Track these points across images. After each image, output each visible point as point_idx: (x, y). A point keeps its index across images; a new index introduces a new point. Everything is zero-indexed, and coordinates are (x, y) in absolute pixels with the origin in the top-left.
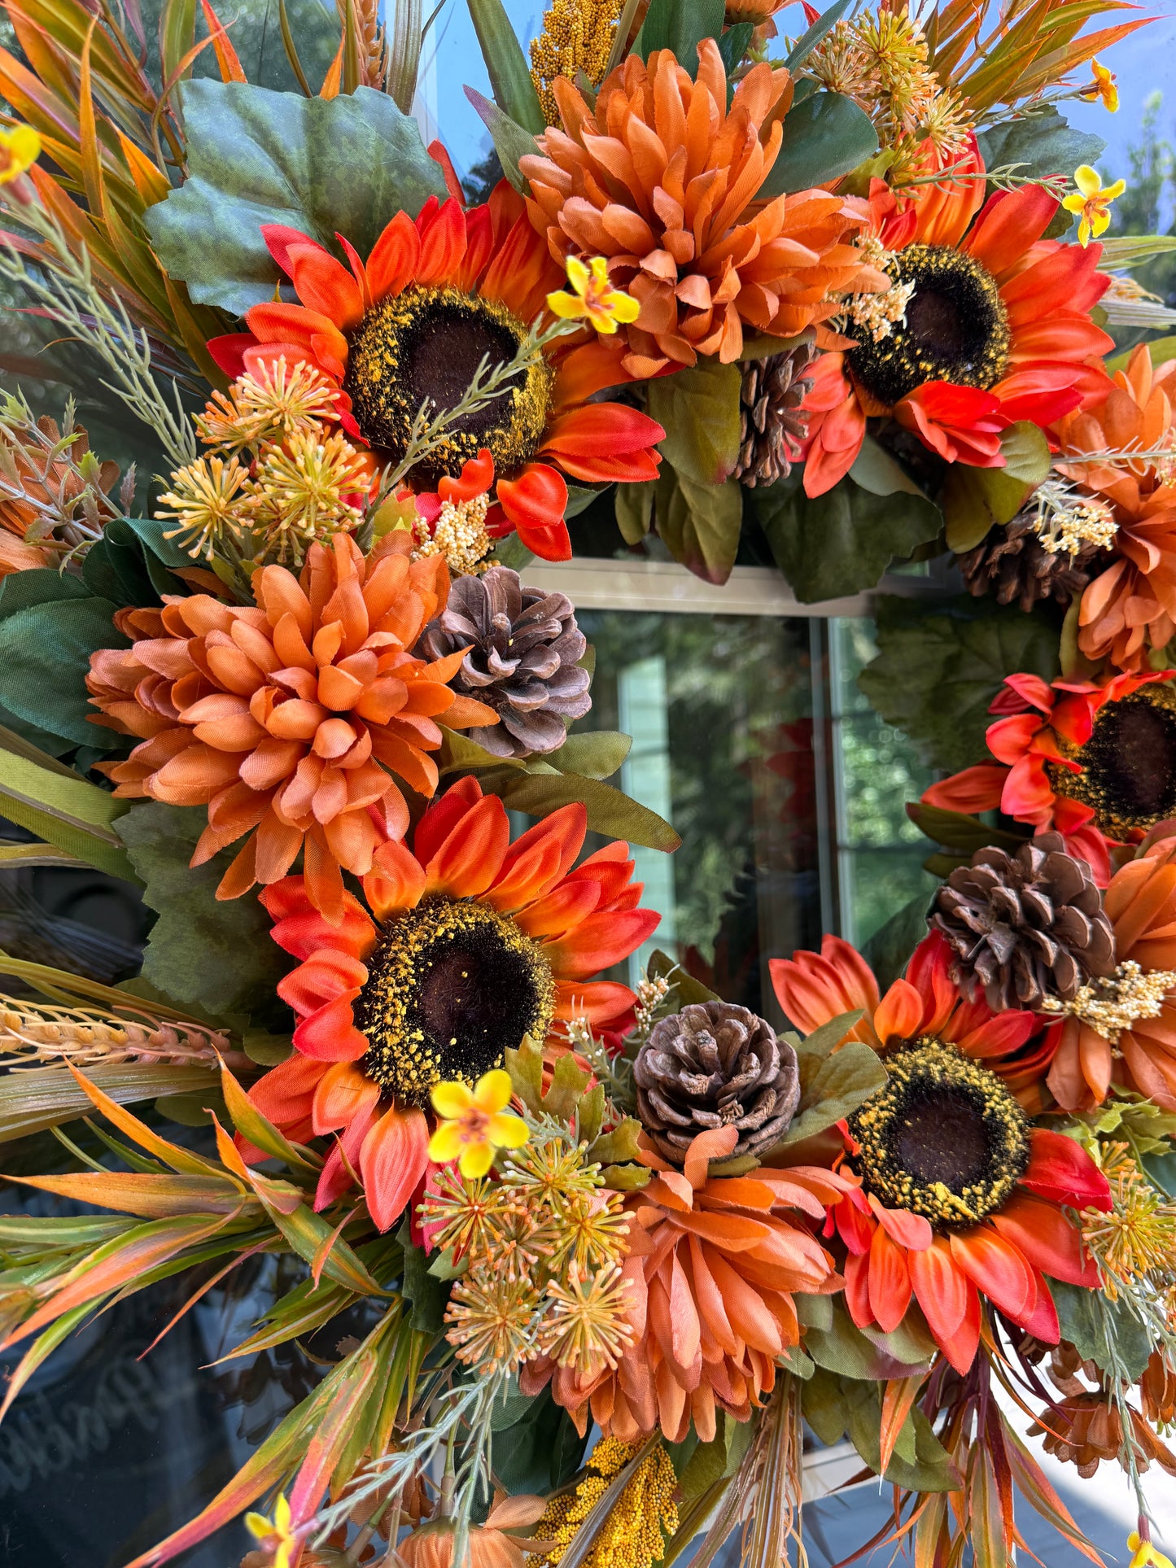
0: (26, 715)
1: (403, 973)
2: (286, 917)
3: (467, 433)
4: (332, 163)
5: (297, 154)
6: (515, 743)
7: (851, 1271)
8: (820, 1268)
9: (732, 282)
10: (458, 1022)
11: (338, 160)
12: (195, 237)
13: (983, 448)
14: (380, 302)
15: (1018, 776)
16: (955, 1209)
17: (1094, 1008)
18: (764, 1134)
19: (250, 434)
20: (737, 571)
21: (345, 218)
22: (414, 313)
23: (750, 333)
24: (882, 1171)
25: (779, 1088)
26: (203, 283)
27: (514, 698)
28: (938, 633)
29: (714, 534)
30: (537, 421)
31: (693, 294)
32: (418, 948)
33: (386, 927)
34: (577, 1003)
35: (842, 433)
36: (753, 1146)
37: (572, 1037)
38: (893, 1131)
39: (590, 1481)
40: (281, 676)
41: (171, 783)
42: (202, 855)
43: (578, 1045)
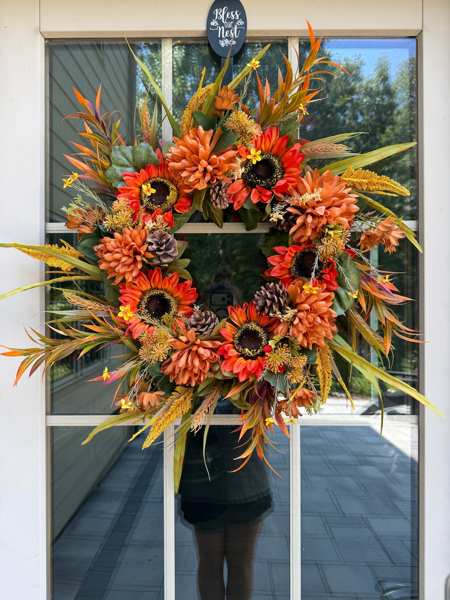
0: (88, 256)
1: (145, 300)
2: (122, 289)
5: (130, 157)
6: (161, 261)
7: (224, 362)
10: (157, 310)
11: (138, 157)
12: (113, 175)
15: (276, 268)
16: (249, 354)
17: (280, 316)
18: (205, 333)
19: (117, 210)
21: (140, 166)
24: (237, 346)
25: (209, 325)
26: (114, 183)
27: (157, 253)
29: (218, 217)
30: (173, 202)
32: (148, 296)
33: (143, 293)
34: (181, 310)
35: (242, 196)
36: (204, 335)
37: (179, 315)
38: (240, 338)
39: (175, 393)
40: (116, 250)
41: (103, 266)
42: (108, 278)
43: (180, 317)
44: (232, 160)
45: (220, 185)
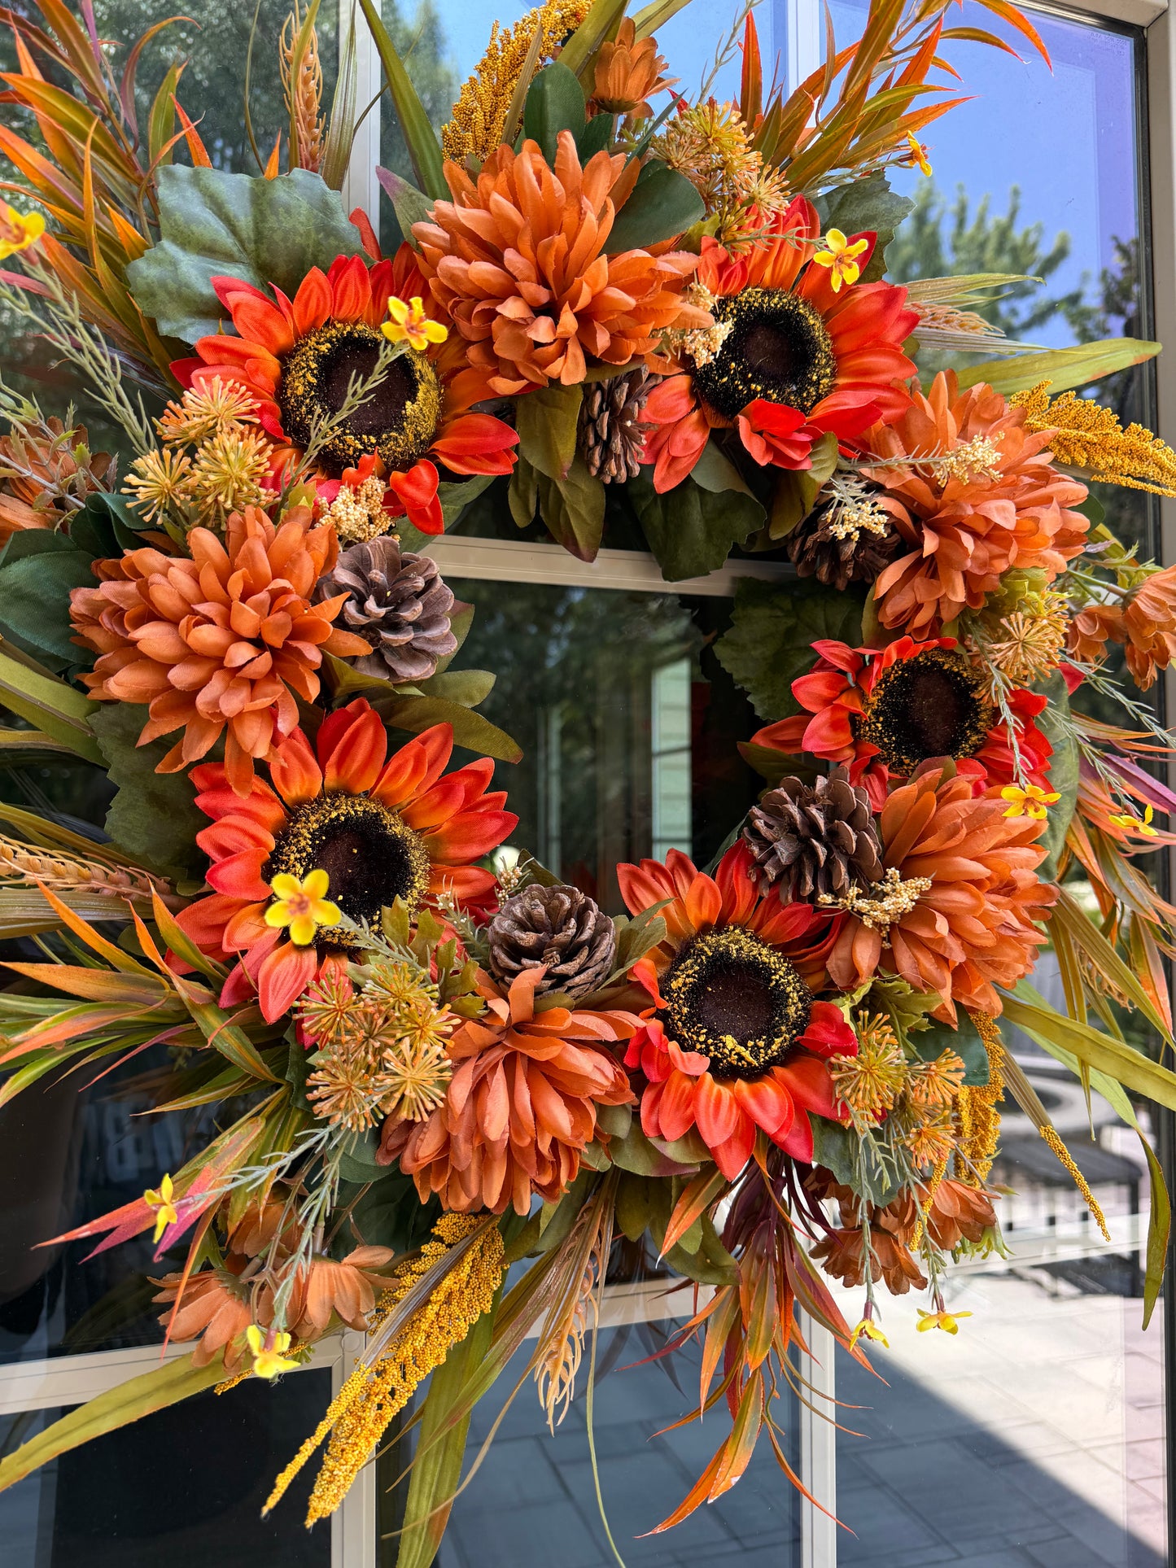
0: (26, 635)
1: (303, 843)
2: (208, 790)
3: (368, 434)
4: (271, 229)
5: (245, 221)
6: (391, 671)
7: (648, 1097)
8: (606, 1077)
9: (568, 321)
11: (276, 226)
12: (163, 285)
13: (795, 455)
14: (307, 334)
15: (820, 720)
16: (741, 1058)
17: (862, 904)
18: (577, 979)
19: (193, 433)
20: (601, 552)
21: (282, 269)
22: (331, 342)
23: (592, 362)
24: (684, 1025)
25: (592, 944)
26: (168, 320)
27: (384, 635)
28: (781, 609)
29: (584, 521)
30: (428, 426)
31: (537, 331)
32: (316, 826)
33: (293, 811)
34: (447, 882)
35: (686, 441)
36: (570, 989)
37: (441, 906)
38: (695, 993)
39: (433, 1244)
40: (201, 608)
41: (123, 683)
42: (145, 739)
43: (445, 912)
44: (681, 285)
45: (634, 377)
